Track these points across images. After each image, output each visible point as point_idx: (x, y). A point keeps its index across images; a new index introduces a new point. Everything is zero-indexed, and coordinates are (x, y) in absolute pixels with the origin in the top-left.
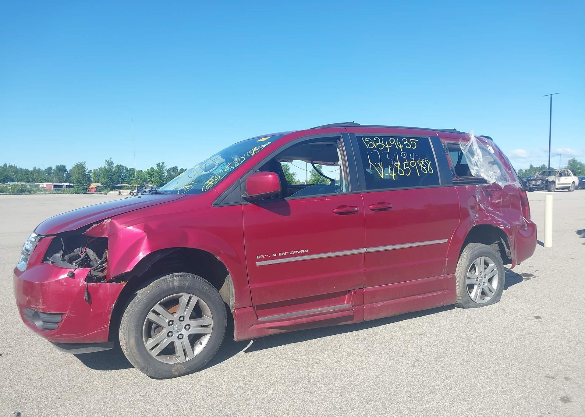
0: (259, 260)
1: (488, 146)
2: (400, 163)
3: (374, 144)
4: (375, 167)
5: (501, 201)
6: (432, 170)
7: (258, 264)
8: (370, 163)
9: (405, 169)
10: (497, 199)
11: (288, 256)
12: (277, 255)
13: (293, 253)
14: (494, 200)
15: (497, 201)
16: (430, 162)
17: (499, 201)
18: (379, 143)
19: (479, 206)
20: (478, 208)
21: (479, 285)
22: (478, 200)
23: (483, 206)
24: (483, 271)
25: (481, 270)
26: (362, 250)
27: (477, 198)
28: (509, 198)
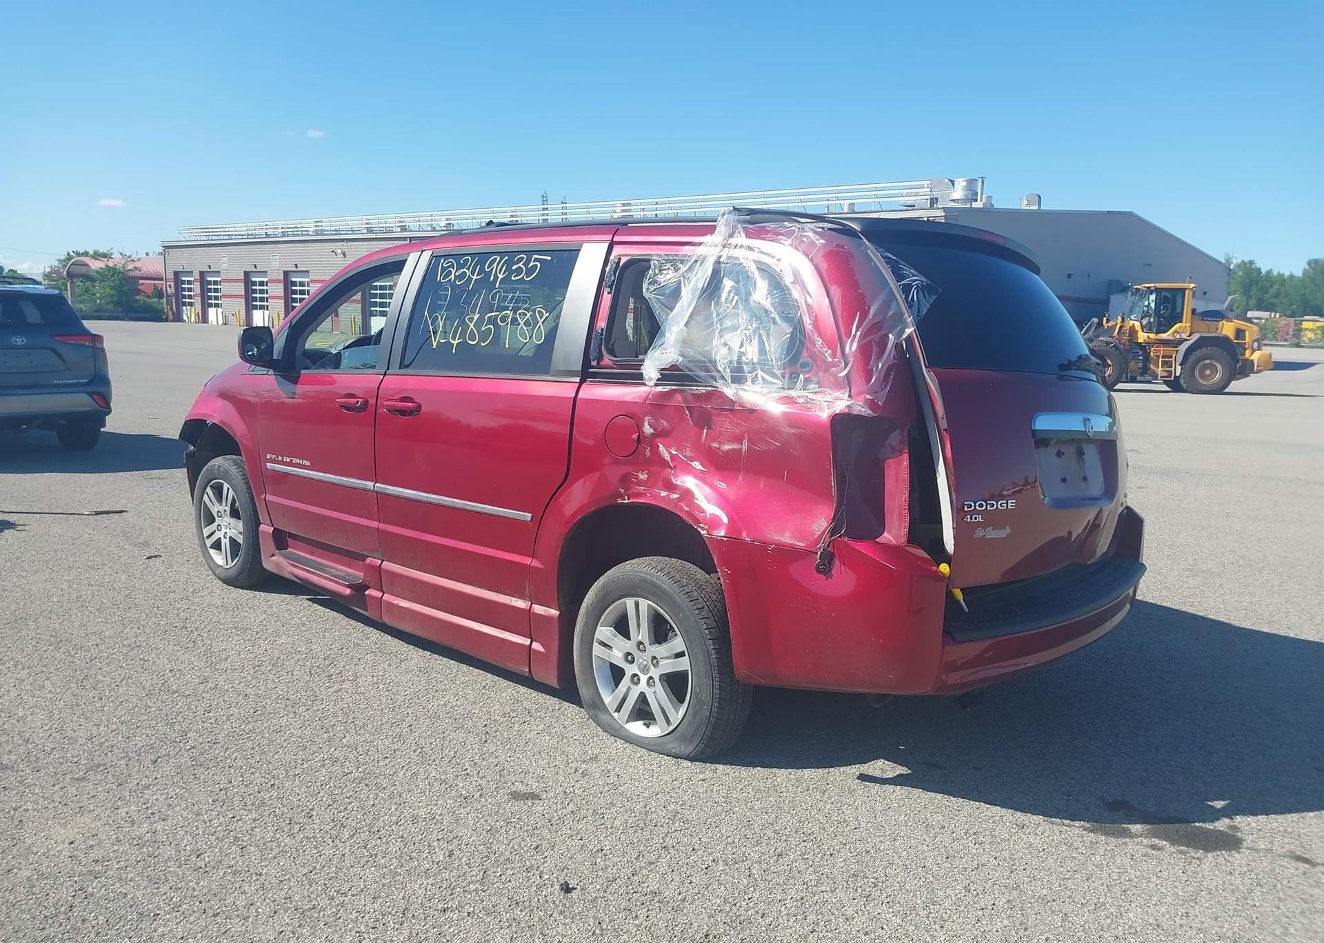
0: (271, 461)
2: (479, 315)
3: (454, 272)
5: (744, 447)
6: (543, 335)
7: (269, 465)
8: (426, 313)
9: (483, 330)
10: (730, 441)
11: (290, 464)
12: (283, 459)
13: (295, 461)
14: (718, 442)
15: (727, 447)
16: (546, 316)
17: (734, 450)
18: (464, 269)
19: (655, 449)
20: (648, 453)
21: (635, 679)
22: (652, 431)
23: (674, 452)
24: (646, 642)
25: (640, 638)
26: (370, 485)
27: (646, 424)
28: (778, 444)
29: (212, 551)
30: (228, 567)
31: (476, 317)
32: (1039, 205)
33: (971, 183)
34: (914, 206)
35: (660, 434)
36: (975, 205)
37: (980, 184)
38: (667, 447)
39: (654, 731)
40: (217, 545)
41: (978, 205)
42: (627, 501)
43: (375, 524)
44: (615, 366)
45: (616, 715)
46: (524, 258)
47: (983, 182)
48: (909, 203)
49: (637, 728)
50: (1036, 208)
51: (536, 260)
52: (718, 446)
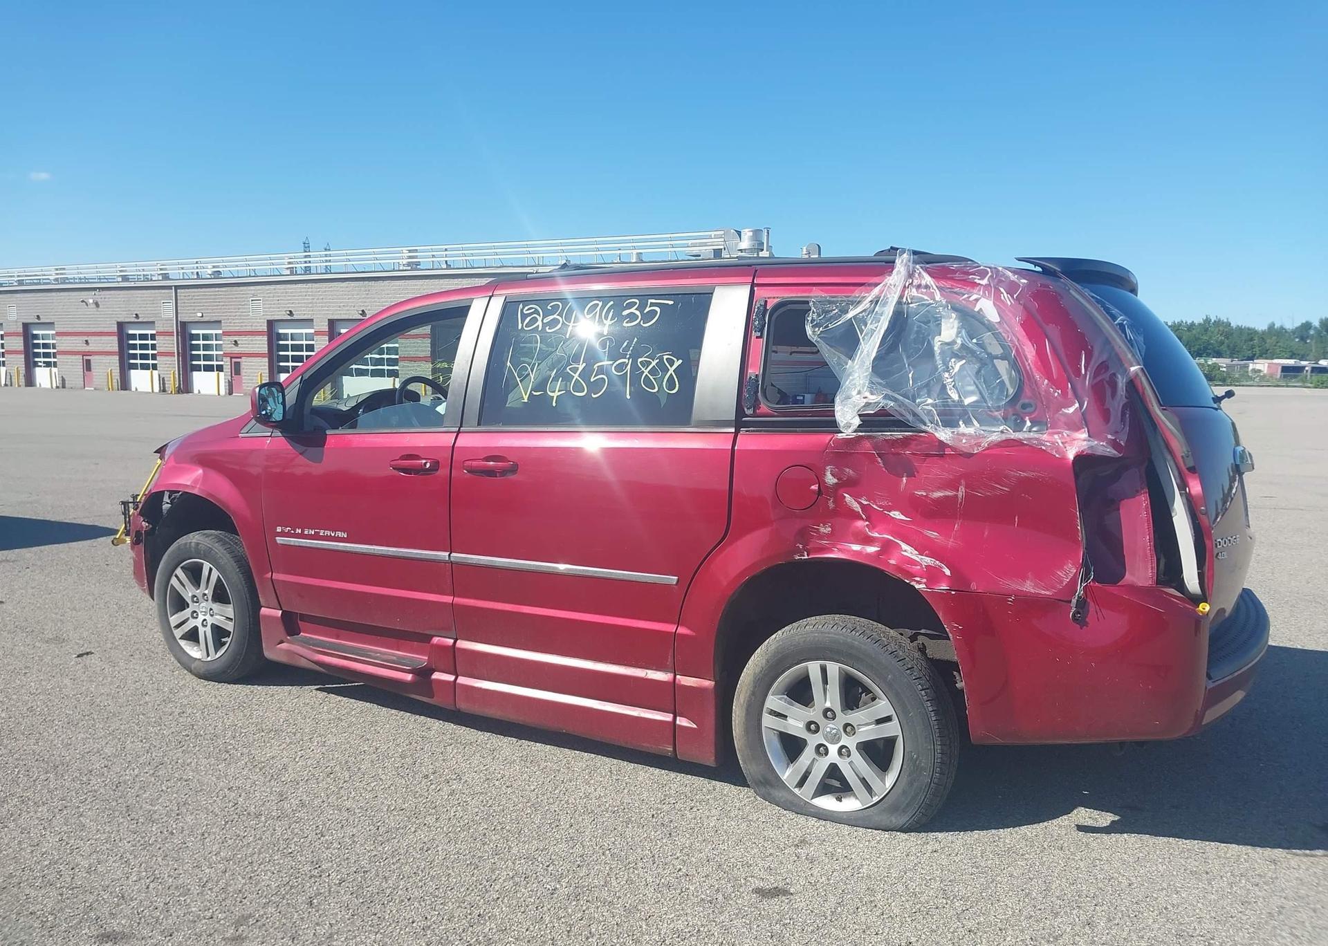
0: (283, 534)
1: (977, 300)
2: (584, 364)
3: (540, 319)
4: (516, 375)
5: (961, 492)
6: (677, 383)
7: (279, 540)
8: (509, 364)
9: (592, 380)
10: (939, 488)
11: (316, 537)
12: (303, 531)
13: (324, 533)
14: (924, 490)
15: (938, 494)
16: (678, 363)
17: (947, 496)
18: (555, 316)
19: (840, 500)
20: (831, 505)
21: (821, 750)
22: (835, 481)
23: (865, 503)
24: (837, 708)
25: (828, 705)
26: (444, 555)
27: (828, 474)
28: (1006, 489)
29: (183, 643)
30: (209, 659)
31: (581, 367)
32: (820, 254)
33: (757, 233)
34: (700, 256)
35: (847, 484)
36: (761, 254)
37: (766, 234)
38: (856, 497)
39: (850, 805)
40: (192, 636)
41: (764, 254)
42: (806, 557)
43: (448, 599)
44: (776, 414)
45: (796, 791)
46: (636, 303)
47: (768, 233)
48: (694, 253)
49: (827, 803)
50: (817, 256)
51: (652, 304)
52: (924, 494)
